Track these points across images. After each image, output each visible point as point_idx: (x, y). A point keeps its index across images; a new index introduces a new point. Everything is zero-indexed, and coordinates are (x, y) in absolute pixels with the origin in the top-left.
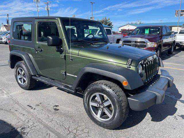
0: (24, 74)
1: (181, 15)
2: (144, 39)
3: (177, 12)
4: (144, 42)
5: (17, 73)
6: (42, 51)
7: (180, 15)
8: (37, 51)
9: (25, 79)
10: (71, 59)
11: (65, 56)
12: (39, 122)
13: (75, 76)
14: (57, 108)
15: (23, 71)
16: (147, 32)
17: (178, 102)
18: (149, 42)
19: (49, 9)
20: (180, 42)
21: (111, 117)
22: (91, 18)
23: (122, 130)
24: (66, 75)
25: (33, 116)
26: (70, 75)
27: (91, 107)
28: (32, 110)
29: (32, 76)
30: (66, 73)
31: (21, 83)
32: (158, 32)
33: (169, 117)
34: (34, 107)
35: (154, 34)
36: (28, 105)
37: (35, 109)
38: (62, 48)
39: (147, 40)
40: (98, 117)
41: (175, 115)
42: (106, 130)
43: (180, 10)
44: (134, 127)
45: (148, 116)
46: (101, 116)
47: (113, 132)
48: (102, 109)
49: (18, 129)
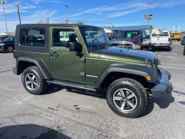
0: (35, 79)
1: (150, 19)
2: (129, 42)
3: (146, 16)
4: (130, 45)
5: (26, 78)
6: (58, 55)
7: (148, 19)
8: (52, 56)
9: (36, 84)
10: (92, 62)
11: (85, 59)
12: (69, 120)
13: (95, 77)
14: (77, 107)
15: (34, 76)
16: (129, 35)
17: (172, 92)
18: (134, 44)
19: (20, 12)
20: (154, 44)
21: (134, 107)
22: (66, 21)
23: (142, 117)
24: (85, 76)
25: (59, 116)
26: (90, 76)
27: (114, 101)
28: (56, 112)
29: (47, 80)
30: (85, 74)
31: (31, 89)
32: (139, 36)
33: (171, 104)
34: (56, 109)
35: (136, 37)
36: (49, 108)
37: (57, 110)
38: (81, 53)
39: (132, 43)
40: (122, 109)
41: (174, 102)
42: (129, 119)
43: (149, 14)
44: (150, 114)
45: (156, 105)
46: (125, 108)
47: (135, 119)
48: (126, 102)
49: (54, 128)
